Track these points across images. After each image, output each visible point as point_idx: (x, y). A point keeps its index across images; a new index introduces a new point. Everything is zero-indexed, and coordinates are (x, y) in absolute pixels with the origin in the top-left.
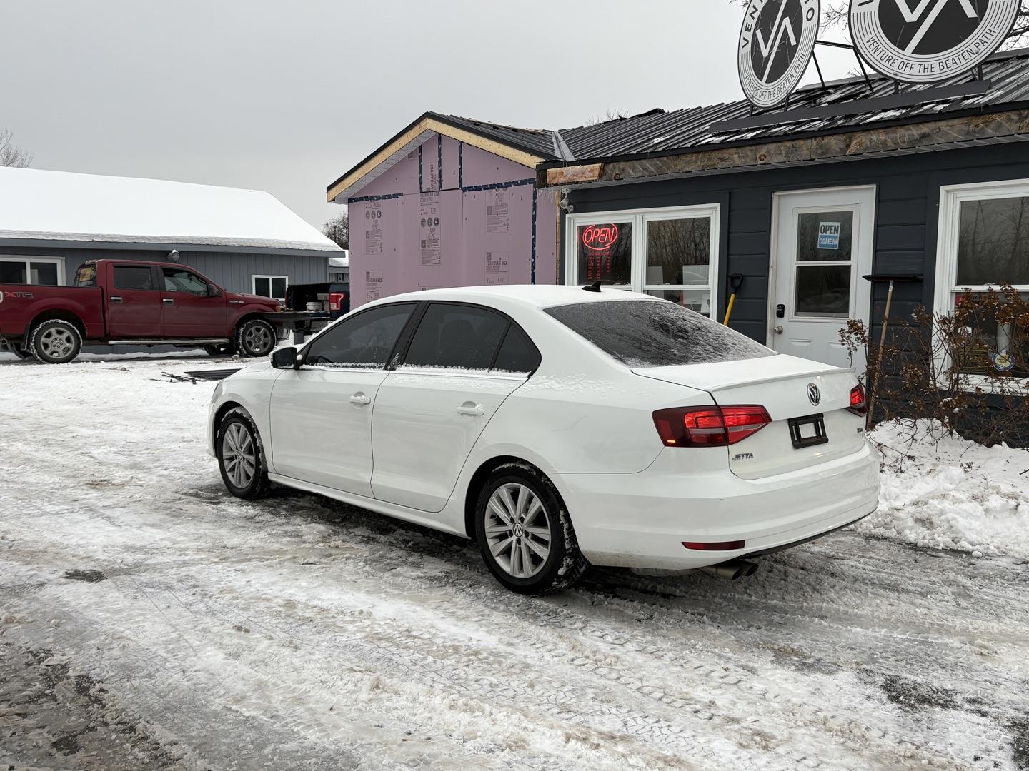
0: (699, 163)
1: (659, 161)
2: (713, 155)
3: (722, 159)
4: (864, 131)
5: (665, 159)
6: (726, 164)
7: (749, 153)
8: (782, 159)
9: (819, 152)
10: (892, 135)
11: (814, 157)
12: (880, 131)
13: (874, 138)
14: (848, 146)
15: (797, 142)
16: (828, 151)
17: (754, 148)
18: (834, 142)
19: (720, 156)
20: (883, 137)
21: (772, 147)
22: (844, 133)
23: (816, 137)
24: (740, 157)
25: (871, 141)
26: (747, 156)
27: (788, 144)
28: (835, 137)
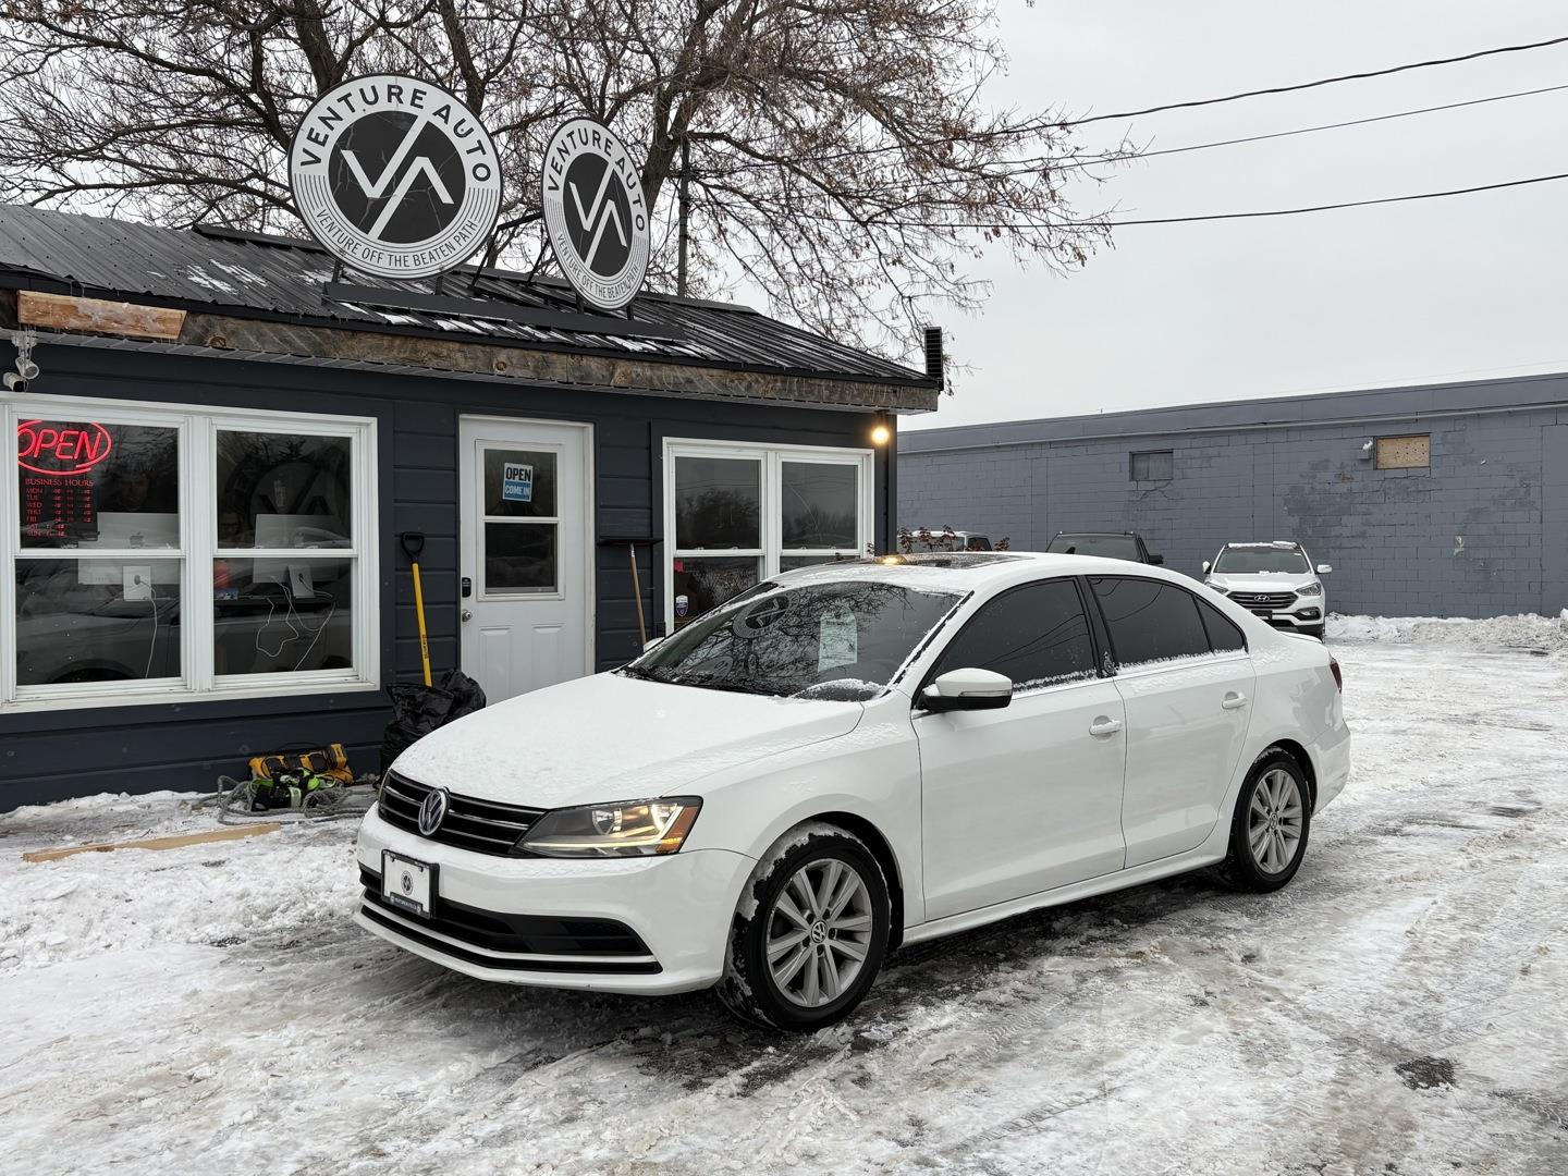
0: (395, 353)
1: (317, 334)
2: (421, 345)
3: (437, 355)
4: (629, 360)
5: (328, 332)
6: (444, 364)
7: (480, 354)
8: (529, 374)
9: (577, 374)
10: (658, 373)
11: (571, 380)
12: (646, 364)
13: (639, 370)
14: (612, 374)
15: (548, 354)
16: (588, 375)
17: (487, 349)
18: (594, 365)
19: (433, 349)
20: (648, 373)
21: (516, 353)
22: (607, 357)
23: (573, 355)
24: (466, 358)
25: (638, 375)
26: (477, 358)
27: (538, 355)
28: (596, 359)
